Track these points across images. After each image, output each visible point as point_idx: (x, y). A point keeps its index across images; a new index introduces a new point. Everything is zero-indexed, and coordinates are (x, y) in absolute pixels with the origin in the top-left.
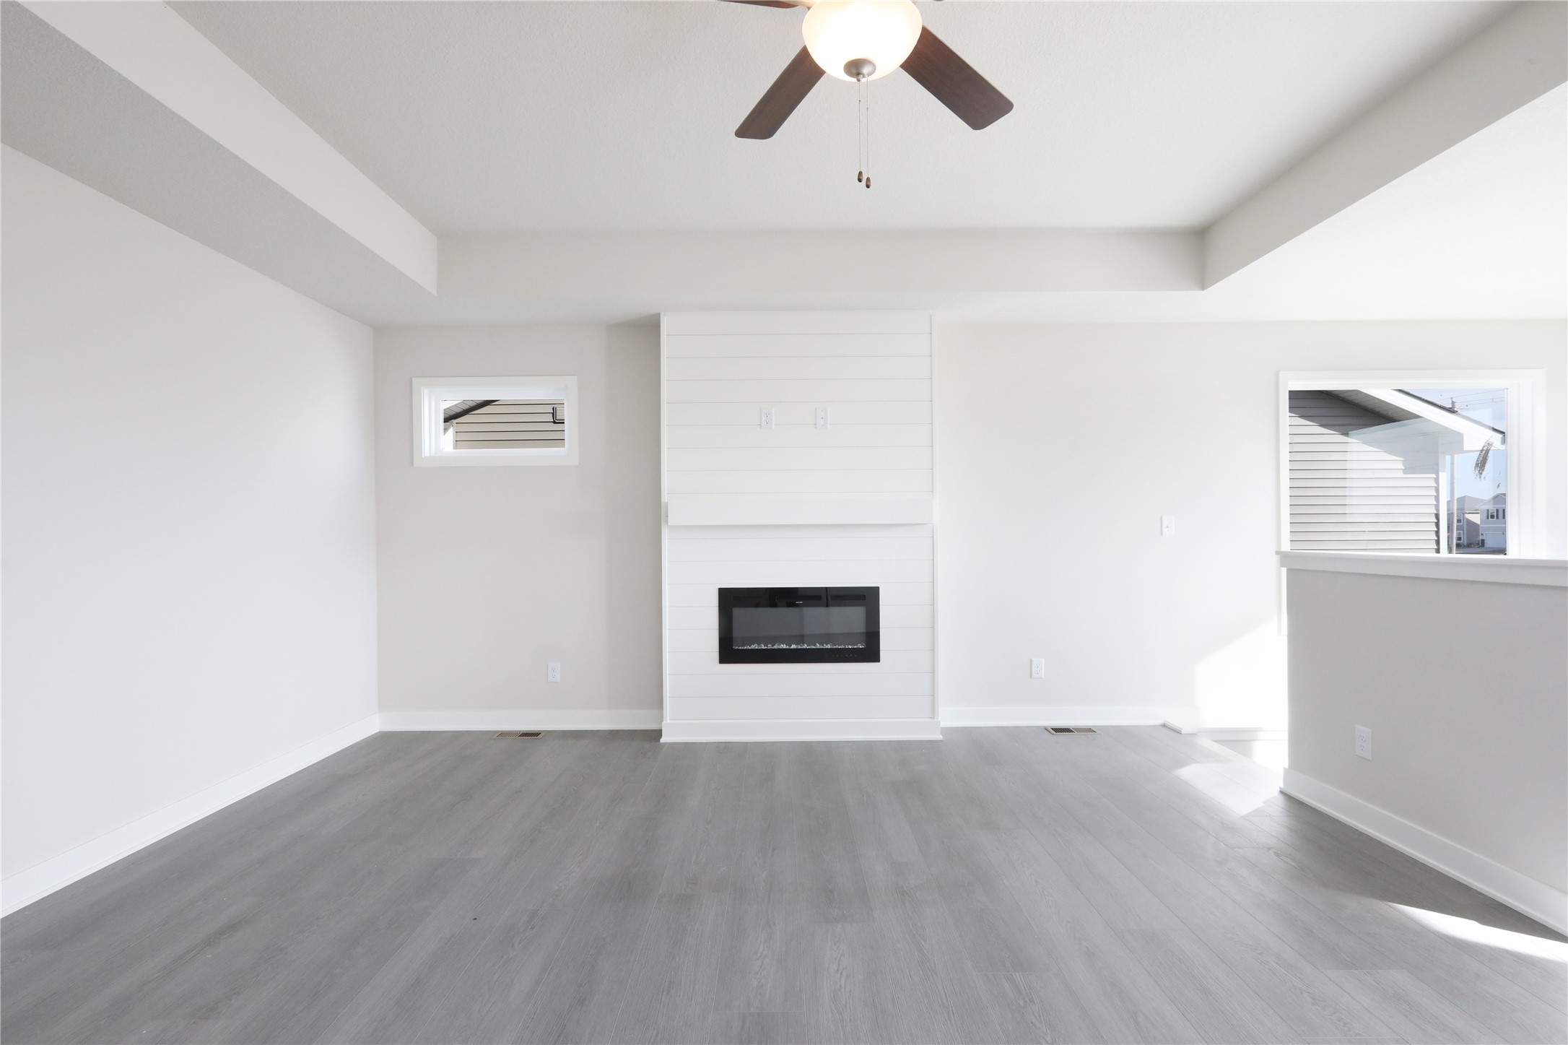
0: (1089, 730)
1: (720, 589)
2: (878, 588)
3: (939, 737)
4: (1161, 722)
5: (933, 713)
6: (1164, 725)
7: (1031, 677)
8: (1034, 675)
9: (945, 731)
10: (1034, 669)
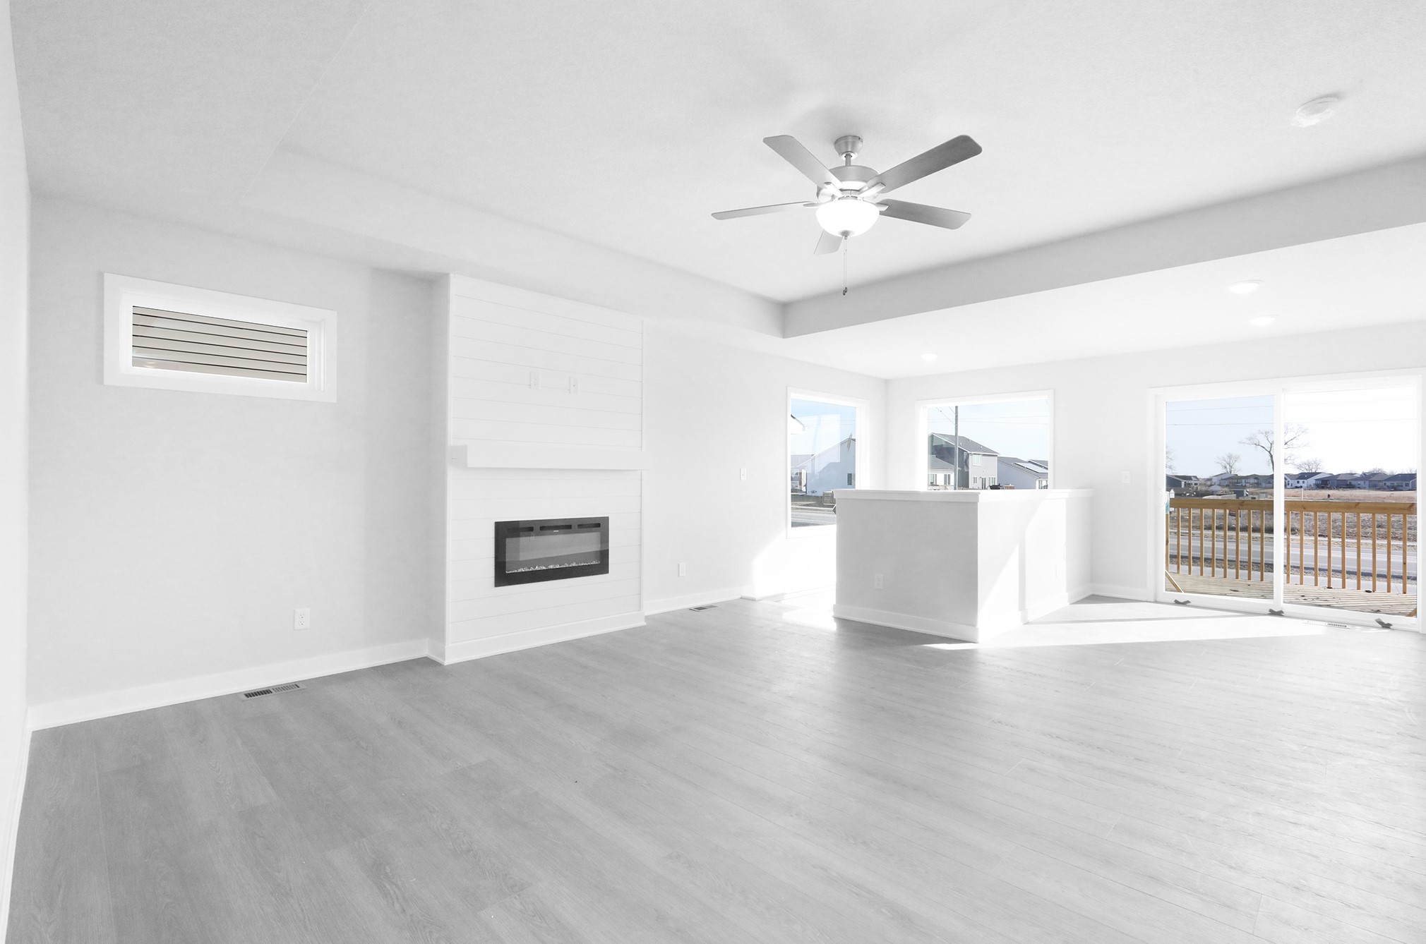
0: (711, 606)
1: (496, 523)
2: (608, 517)
3: (643, 623)
4: (740, 596)
5: (640, 607)
6: (741, 598)
7: (679, 575)
8: (681, 575)
9: (647, 618)
10: (680, 570)
